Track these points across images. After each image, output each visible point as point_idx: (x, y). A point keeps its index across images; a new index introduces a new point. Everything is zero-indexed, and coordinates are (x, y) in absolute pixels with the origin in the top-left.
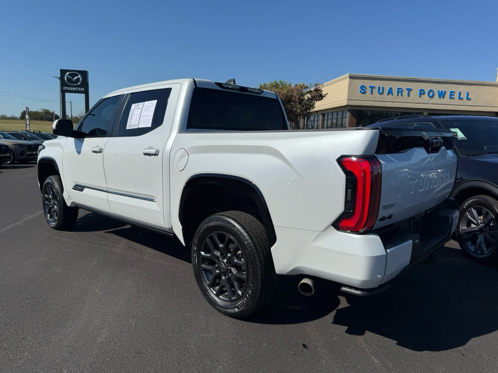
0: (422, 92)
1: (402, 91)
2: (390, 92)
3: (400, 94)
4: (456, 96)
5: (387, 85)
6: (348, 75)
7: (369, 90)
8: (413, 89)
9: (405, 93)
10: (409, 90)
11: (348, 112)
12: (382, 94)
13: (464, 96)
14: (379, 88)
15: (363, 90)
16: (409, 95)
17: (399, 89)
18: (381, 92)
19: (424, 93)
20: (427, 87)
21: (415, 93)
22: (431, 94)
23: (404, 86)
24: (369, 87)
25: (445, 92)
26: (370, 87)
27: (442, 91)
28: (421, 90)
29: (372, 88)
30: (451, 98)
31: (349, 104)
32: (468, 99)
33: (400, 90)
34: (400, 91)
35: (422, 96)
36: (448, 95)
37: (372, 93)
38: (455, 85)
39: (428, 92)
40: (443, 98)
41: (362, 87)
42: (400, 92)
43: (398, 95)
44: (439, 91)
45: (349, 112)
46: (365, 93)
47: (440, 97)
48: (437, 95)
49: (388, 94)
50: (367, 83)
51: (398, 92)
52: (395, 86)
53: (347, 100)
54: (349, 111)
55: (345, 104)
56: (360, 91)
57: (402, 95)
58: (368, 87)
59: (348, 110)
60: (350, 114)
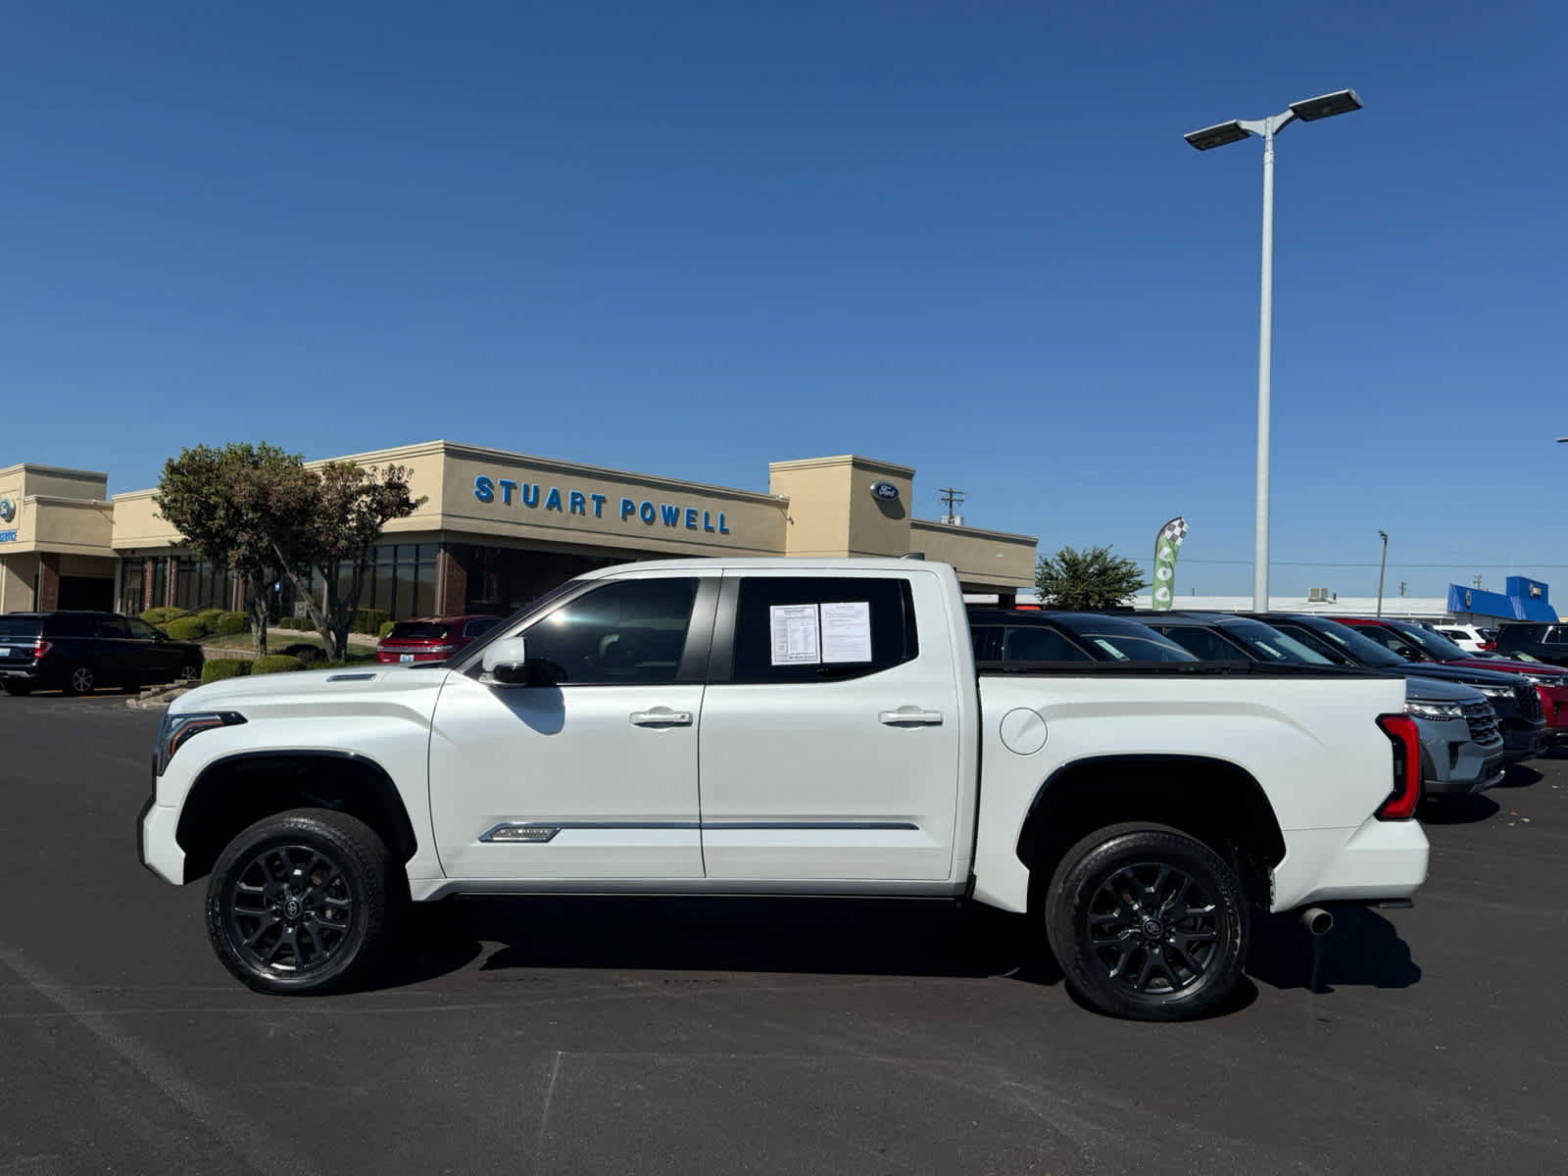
0: (628, 509)
1: (583, 501)
2: (555, 501)
3: (578, 509)
4: (700, 522)
5: (548, 483)
6: (442, 446)
7: (500, 493)
8: (607, 498)
9: (591, 506)
10: (600, 500)
11: (442, 551)
12: (534, 504)
13: (715, 523)
14: (527, 488)
15: (483, 489)
16: (599, 514)
17: (575, 495)
18: (531, 499)
19: (632, 511)
20: (639, 496)
21: (613, 509)
22: (648, 516)
23: (589, 488)
24: (499, 482)
25: (677, 510)
26: (503, 483)
27: (670, 508)
28: (626, 503)
29: (509, 487)
30: (689, 526)
31: (446, 528)
32: (724, 531)
33: (579, 499)
34: (578, 501)
35: (629, 517)
36: (683, 519)
37: (508, 501)
38: (696, 497)
39: (641, 506)
40: (674, 525)
41: (482, 482)
42: (578, 503)
43: (573, 511)
44: (663, 508)
45: (445, 551)
46: (489, 499)
47: (667, 524)
48: (660, 519)
49: (550, 507)
50: (497, 474)
51: (574, 504)
52: (568, 486)
53: (440, 518)
54: (445, 546)
55: (438, 527)
56: (477, 493)
57: (583, 512)
58: (497, 484)
59: (440, 543)
60: (447, 554)
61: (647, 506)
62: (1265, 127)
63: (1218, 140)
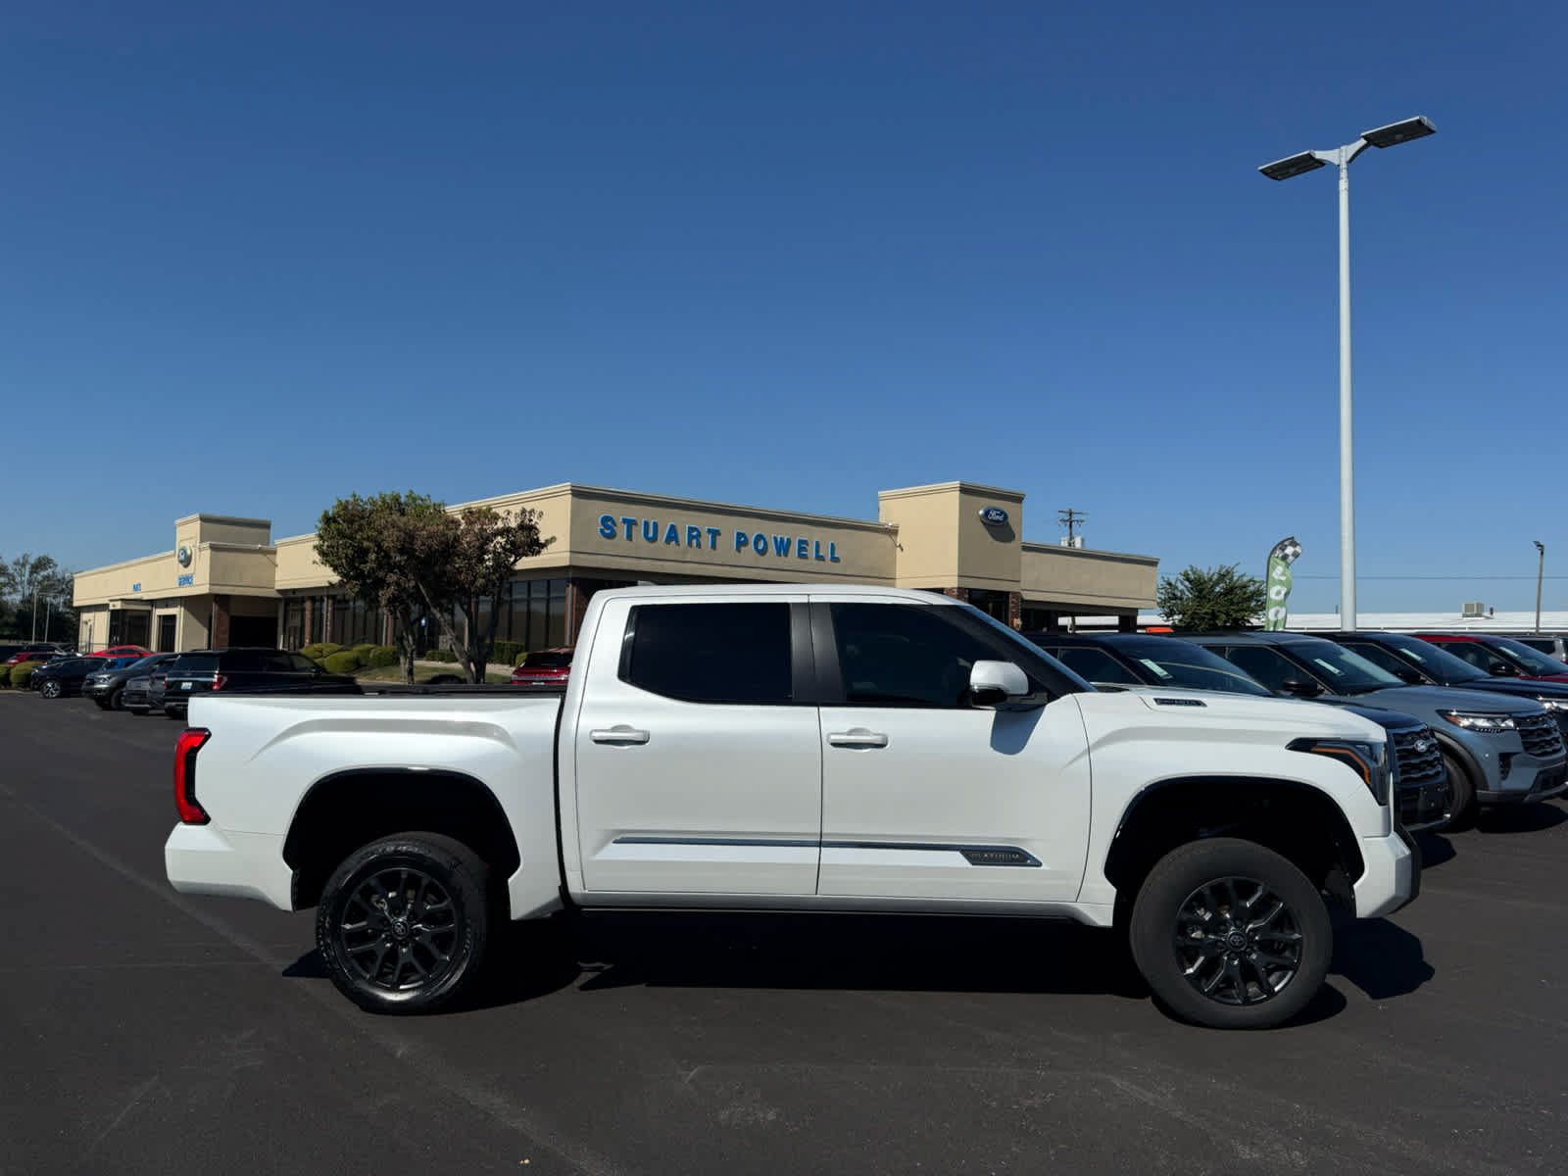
0: (741, 541)
1: (699, 535)
2: (673, 536)
3: (694, 542)
4: (811, 552)
5: (666, 519)
6: (569, 488)
7: (622, 530)
8: (721, 532)
9: (706, 540)
10: (715, 533)
11: (571, 586)
12: (654, 539)
13: (825, 552)
14: (646, 524)
15: (608, 527)
16: (714, 546)
17: (691, 529)
18: (651, 535)
19: (746, 543)
20: (752, 528)
21: (727, 541)
22: (761, 546)
23: (704, 522)
24: (621, 520)
25: (789, 541)
26: (625, 521)
27: (782, 539)
28: (740, 535)
29: (630, 524)
30: (802, 556)
31: (573, 564)
32: (835, 560)
33: (695, 533)
34: (694, 534)
35: (743, 548)
36: (794, 548)
37: (630, 537)
38: (806, 526)
39: (753, 537)
40: (786, 555)
41: (605, 520)
42: (694, 537)
43: (690, 544)
44: (775, 539)
45: (574, 585)
46: (612, 536)
47: (779, 554)
48: (772, 549)
49: (669, 540)
50: (619, 512)
51: (691, 538)
52: (684, 521)
53: (568, 555)
54: (574, 581)
55: (567, 563)
56: (602, 531)
57: (699, 545)
58: (619, 520)
59: (568, 578)
60: (575, 589)
61: (759, 537)
62: (1338, 156)
63: (1292, 170)
